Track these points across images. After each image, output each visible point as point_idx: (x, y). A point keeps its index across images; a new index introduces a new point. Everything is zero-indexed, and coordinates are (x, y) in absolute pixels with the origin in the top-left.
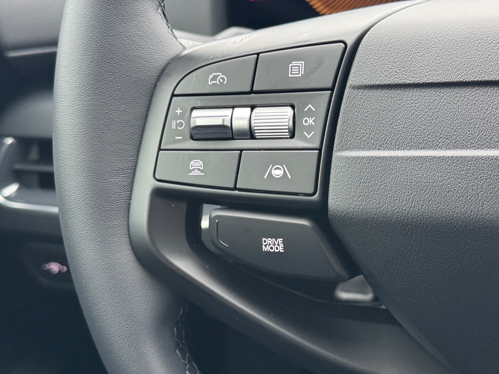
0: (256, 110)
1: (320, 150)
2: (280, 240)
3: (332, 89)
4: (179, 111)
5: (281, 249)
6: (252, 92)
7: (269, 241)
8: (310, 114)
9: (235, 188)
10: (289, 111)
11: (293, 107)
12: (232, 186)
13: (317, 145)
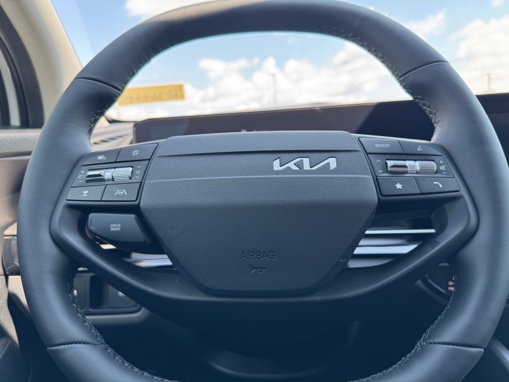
0: (117, 169)
1: (141, 183)
2: (119, 225)
3: (150, 160)
4: (83, 172)
5: (119, 229)
6: (116, 162)
7: (114, 225)
8: (139, 169)
9: (101, 201)
10: (131, 169)
11: (132, 167)
12: (100, 199)
13: (140, 181)
